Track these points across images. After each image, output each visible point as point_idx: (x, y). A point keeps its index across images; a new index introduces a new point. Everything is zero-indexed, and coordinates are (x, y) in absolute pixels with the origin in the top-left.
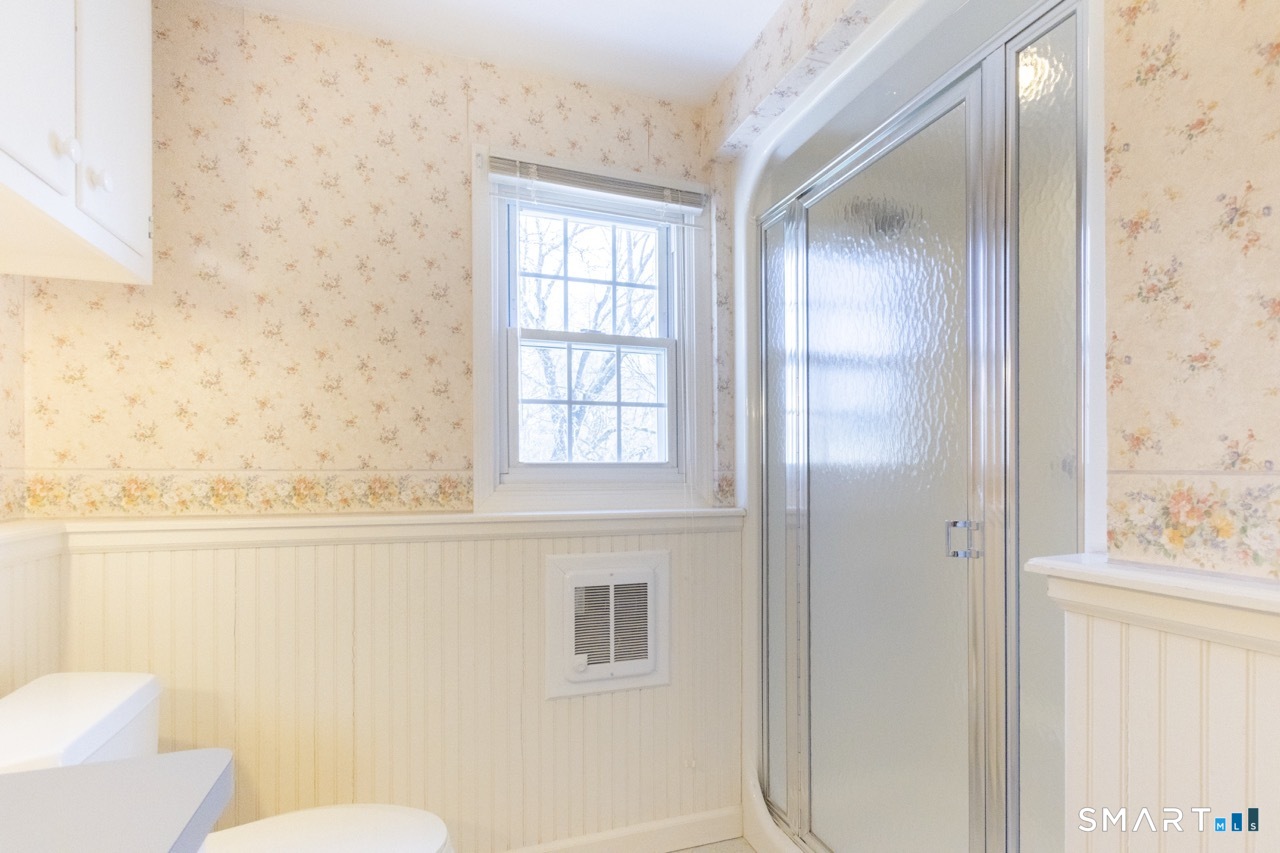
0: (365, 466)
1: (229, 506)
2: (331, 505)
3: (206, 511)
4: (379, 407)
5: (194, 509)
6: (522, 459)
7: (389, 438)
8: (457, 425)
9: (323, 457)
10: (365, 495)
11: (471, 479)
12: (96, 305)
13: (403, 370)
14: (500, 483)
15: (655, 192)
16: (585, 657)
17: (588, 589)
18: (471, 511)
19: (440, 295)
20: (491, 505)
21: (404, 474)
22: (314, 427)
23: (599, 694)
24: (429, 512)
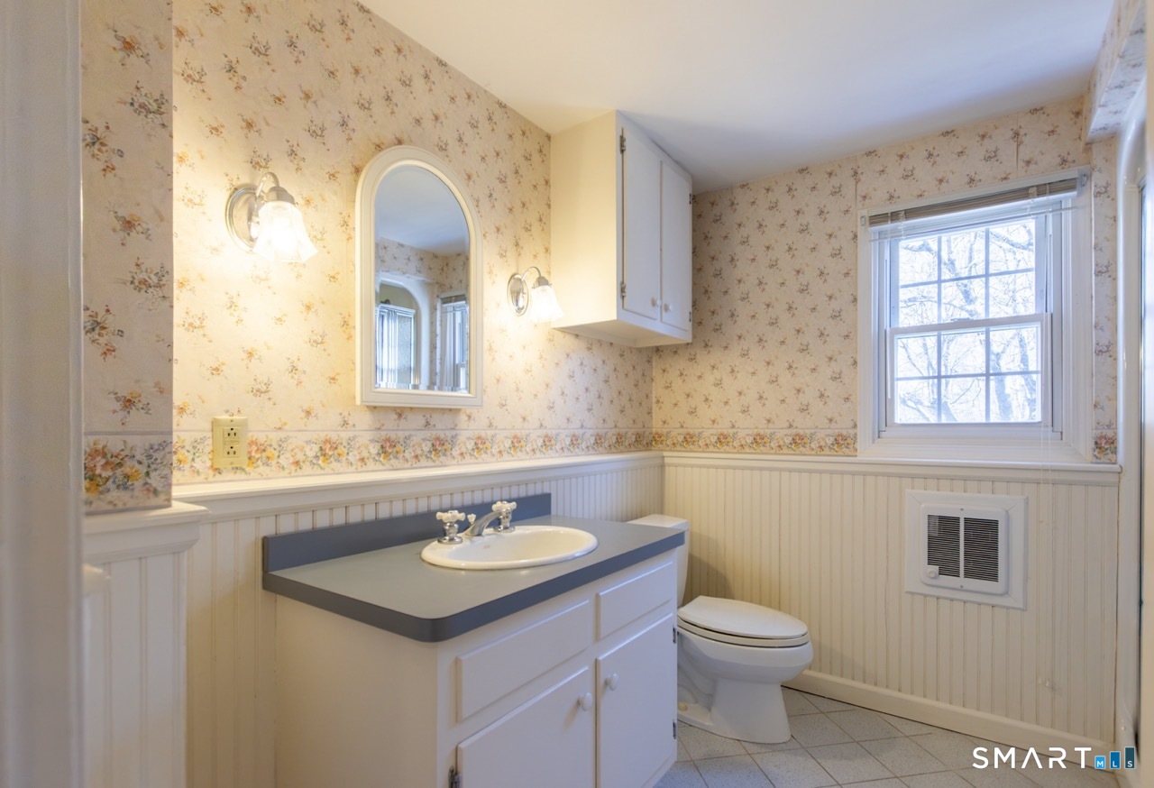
0: (791, 426)
1: (725, 447)
2: (772, 449)
3: (716, 450)
4: (799, 391)
5: (711, 448)
6: (897, 421)
7: (804, 409)
8: (847, 399)
9: (769, 421)
10: (791, 444)
11: (856, 434)
12: (676, 352)
13: (813, 367)
14: (879, 437)
15: (1022, 193)
16: (936, 569)
17: (941, 518)
18: (856, 456)
19: (836, 316)
20: (869, 452)
21: (813, 431)
22: (764, 405)
23: (952, 600)
24: (828, 455)
